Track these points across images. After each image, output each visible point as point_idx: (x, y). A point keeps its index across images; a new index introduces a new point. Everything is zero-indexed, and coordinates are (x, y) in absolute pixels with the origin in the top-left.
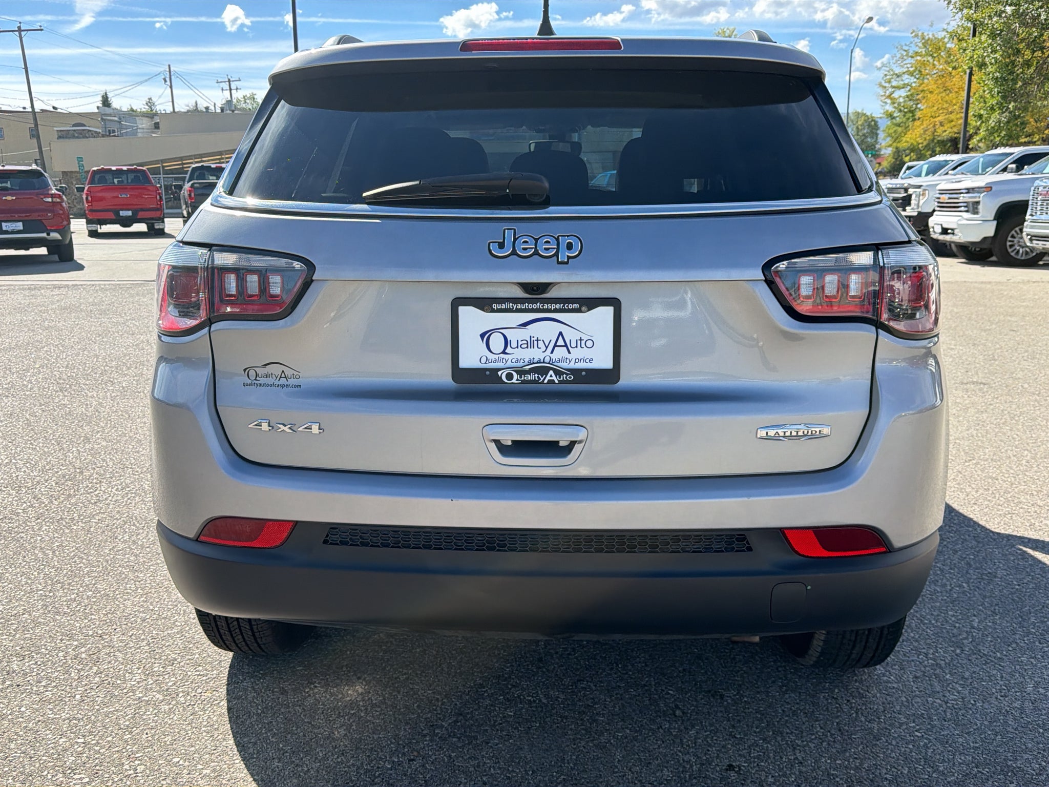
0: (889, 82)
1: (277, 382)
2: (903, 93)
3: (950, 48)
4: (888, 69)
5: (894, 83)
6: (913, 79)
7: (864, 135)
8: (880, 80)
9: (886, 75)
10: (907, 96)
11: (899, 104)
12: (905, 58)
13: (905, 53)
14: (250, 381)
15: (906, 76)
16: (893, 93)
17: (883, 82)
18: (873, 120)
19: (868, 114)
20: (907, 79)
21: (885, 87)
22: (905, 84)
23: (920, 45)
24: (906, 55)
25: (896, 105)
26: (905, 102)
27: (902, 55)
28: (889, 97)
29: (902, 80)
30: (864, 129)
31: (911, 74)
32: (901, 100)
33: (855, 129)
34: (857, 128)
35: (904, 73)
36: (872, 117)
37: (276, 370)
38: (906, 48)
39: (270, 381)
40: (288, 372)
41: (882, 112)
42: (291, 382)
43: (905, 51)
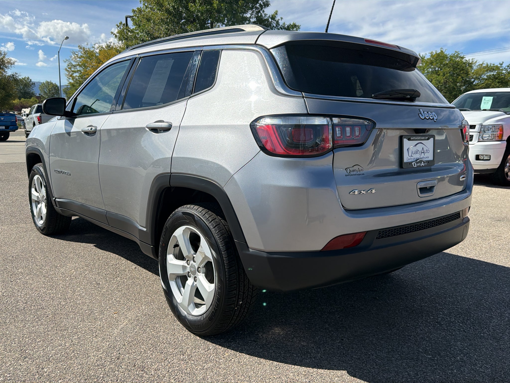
0: (70, 69)
1: (357, 173)
2: (77, 74)
3: (97, 56)
4: (69, 62)
5: (73, 69)
6: (81, 69)
7: (53, 93)
8: (66, 67)
9: (69, 65)
10: (80, 76)
11: (76, 79)
12: (77, 58)
13: (76, 56)
14: (348, 174)
15: (78, 67)
16: (73, 74)
17: (67, 68)
18: (56, 87)
19: (54, 83)
20: (78, 68)
21: (69, 71)
22: (78, 70)
23: (83, 52)
24: (77, 57)
25: (75, 80)
26: (79, 78)
27: (75, 56)
28: (71, 76)
29: (77, 69)
30: (53, 90)
31: (80, 66)
32: (77, 78)
33: (48, 90)
34: (49, 90)
35: (77, 65)
36: (56, 85)
37: (356, 168)
38: (77, 54)
39: (355, 173)
40: (360, 168)
41: (68, 82)
42: (361, 172)
43: (76, 55)
